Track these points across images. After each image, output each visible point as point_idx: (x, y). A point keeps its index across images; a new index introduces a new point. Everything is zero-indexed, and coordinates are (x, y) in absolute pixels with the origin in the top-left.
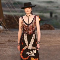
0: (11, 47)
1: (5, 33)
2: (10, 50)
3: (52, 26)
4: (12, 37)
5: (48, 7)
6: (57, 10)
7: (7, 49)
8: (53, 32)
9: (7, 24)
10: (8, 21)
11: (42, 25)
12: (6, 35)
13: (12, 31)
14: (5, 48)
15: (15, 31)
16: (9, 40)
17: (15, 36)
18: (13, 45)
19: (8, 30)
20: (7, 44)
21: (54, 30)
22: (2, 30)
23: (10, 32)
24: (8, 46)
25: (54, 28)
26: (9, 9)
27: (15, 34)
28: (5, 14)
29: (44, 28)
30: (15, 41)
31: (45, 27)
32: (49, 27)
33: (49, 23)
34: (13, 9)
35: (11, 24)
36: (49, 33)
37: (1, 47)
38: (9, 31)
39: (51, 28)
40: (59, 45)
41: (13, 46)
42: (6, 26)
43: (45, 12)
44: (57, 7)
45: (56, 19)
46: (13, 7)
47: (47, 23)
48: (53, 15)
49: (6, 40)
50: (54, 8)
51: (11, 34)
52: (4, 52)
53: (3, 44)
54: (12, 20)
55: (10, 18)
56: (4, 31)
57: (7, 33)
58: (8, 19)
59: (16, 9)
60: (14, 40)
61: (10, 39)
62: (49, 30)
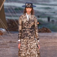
0: (12, 48)
1: (7, 35)
2: (11, 50)
3: (49, 30)
4: (13, 38)
5: (46, 12)
6: (54, 15)
7: (8, 49)
8: (50, 35)
9: (9, 27)
10: (10, 25)
11: (41, 28)
12: (7, 37)
13: (13, 33)
14: (6, 49)
15: (16, 34)
16: (10, 42)
17: (15, 38)
18: (14, 45)
19: (9, 32)
20: (9, 44)
21: (51, 33)
22: (4, 33)
23: (12, 35)
24: (9, 47)
25: (50, 31)
26: (11, 14)
27: (16, 36)
28: (7, 19)
29: (41, 31)
30: (15, 43)
31: (43, 30)
32: (46, 30)
33: (46, 27)
34: (14, 14)
35: (12, 27)
36: (46, 35)
37: (3, 48)
38: (11, 33)
39: (48, 31)
40: (55, 46)
41: (14, 47)
42: (8, 29)
43: (44, 17)
44: (54, 13)
45: (53, 23)
46: (14, 13)
47: (45, 27)
48: (51, 20)
49: (8, 41)
50: (51, 14)
51: (12, 36)
52: (6, 52)
53: (4, 45)
54: (13, 24)
55: (11, 22)
56: (6, 33)
57: (9, 35)
58: (10, 23)
59: (17, 14)
60: (14, 41)
61: (12, 40)
62: (47, 33)
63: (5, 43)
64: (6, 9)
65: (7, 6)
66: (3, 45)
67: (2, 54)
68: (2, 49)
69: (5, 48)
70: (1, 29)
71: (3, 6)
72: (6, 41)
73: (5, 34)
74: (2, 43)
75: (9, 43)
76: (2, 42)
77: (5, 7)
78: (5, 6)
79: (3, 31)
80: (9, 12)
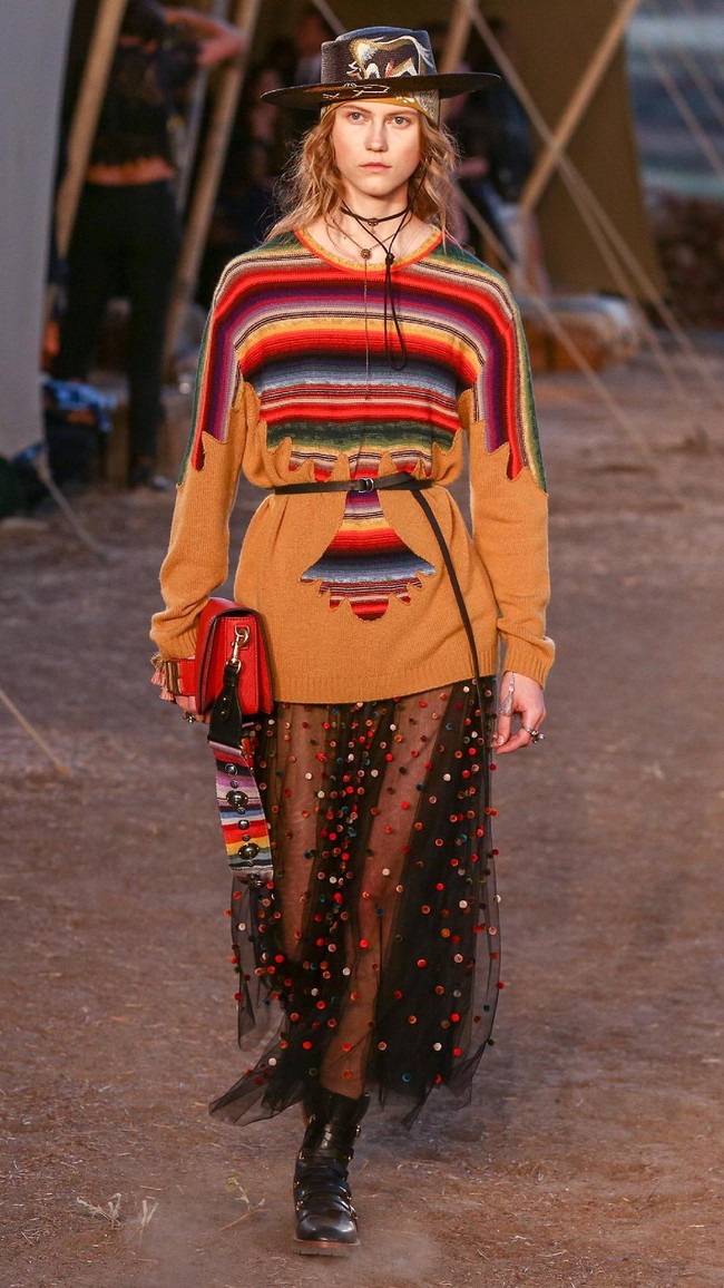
63: (629, 459)
64: (657, 91)
65: (668, 56)
66: (609, 479)
67: (597, 576)
68: (608, 518)
69: (631, 507)
70: (592, 299)
71: (621, 53)
72: (637, 438)
73: (633, 364)
74: (599, 460)
75: (679, 460)
76: (604, 448)
77: (634, 68)
78: (642, 56)
79: (610, 322)
80: (680, 124)
